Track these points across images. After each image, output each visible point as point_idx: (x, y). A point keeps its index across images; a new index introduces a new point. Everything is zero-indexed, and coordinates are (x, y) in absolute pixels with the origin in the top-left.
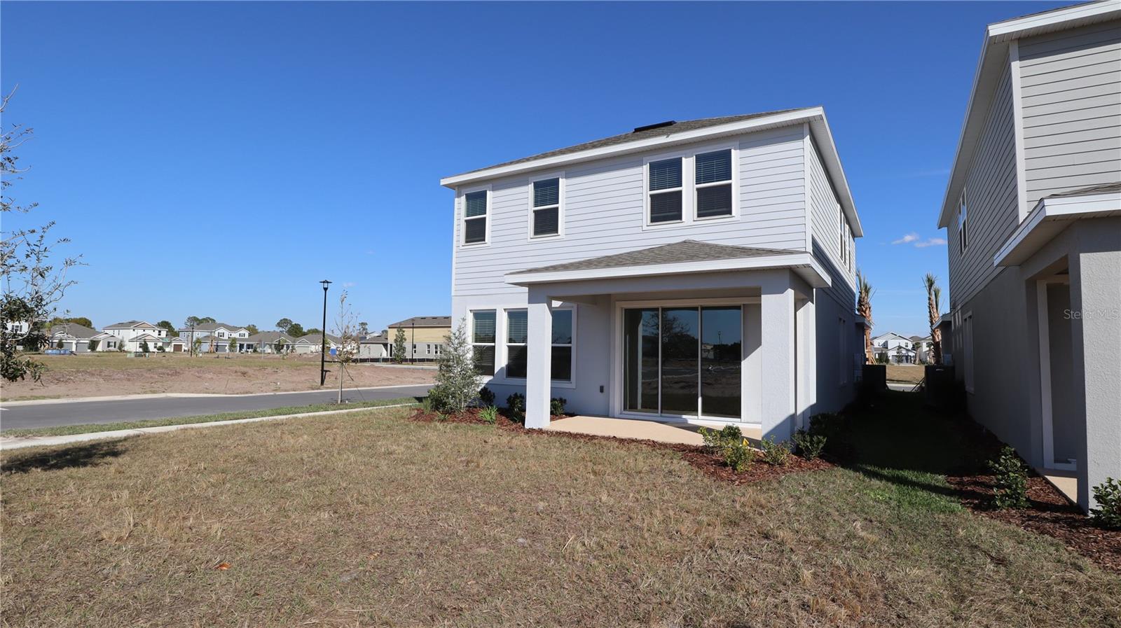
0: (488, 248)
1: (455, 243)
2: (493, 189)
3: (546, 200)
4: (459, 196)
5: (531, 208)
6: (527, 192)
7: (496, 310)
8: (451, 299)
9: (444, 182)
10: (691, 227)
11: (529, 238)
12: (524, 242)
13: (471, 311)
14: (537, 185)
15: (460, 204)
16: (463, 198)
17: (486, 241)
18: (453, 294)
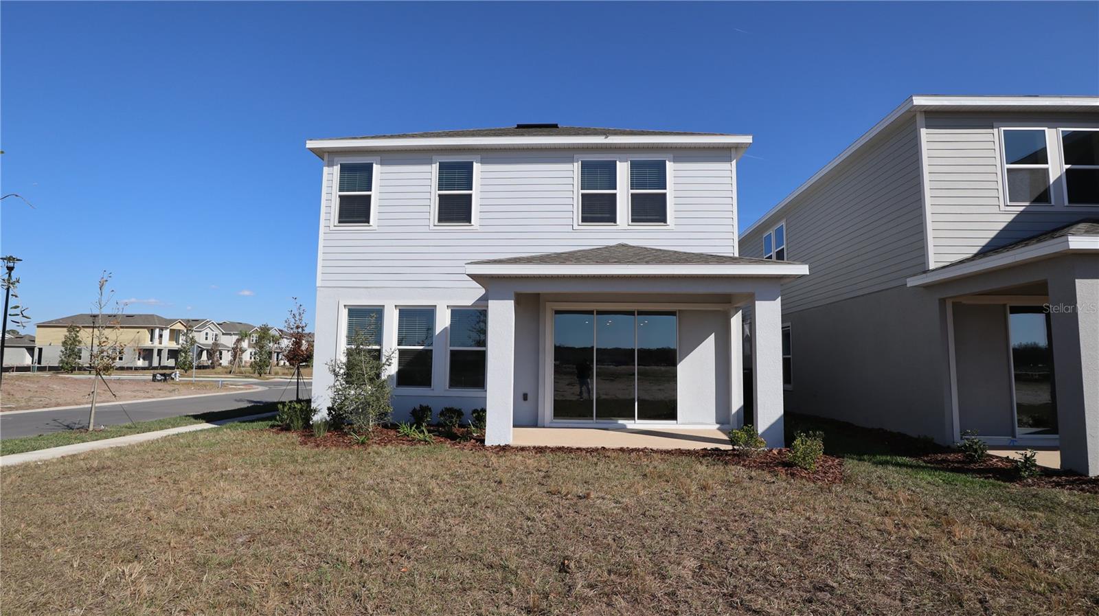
0: (373, 232)
1: (322, 223)
2: (382, 163)
3: (454, 185)
4: (331, 164)
5: (435, 193)
6: (432, 172)
7: (384, 306)
8: (316, 290)
9: (311, 144)
10: (625, 231)
11: (431, 225)
12: (426, 229)
13: (345, 306)
14: (443, 167)
15: (331, 176)
16: (337, 169)
17: (371, 223)
18: (319, 283)
